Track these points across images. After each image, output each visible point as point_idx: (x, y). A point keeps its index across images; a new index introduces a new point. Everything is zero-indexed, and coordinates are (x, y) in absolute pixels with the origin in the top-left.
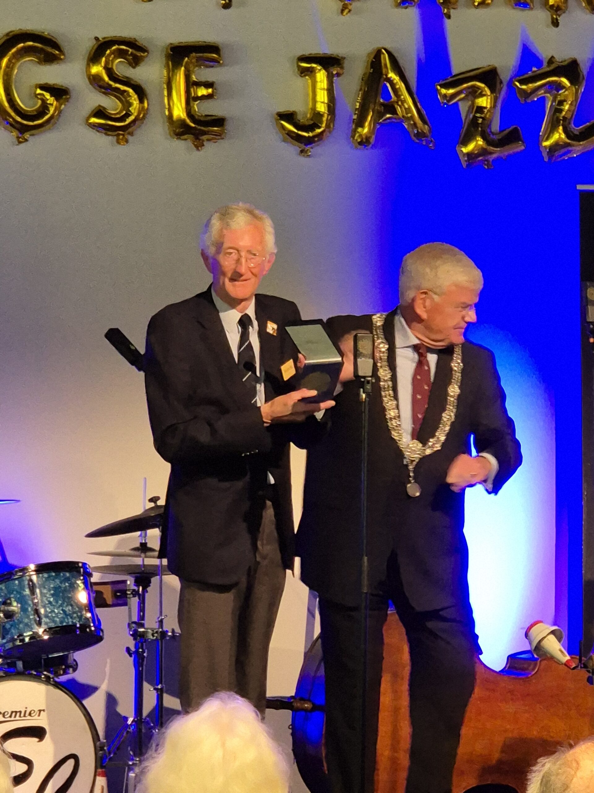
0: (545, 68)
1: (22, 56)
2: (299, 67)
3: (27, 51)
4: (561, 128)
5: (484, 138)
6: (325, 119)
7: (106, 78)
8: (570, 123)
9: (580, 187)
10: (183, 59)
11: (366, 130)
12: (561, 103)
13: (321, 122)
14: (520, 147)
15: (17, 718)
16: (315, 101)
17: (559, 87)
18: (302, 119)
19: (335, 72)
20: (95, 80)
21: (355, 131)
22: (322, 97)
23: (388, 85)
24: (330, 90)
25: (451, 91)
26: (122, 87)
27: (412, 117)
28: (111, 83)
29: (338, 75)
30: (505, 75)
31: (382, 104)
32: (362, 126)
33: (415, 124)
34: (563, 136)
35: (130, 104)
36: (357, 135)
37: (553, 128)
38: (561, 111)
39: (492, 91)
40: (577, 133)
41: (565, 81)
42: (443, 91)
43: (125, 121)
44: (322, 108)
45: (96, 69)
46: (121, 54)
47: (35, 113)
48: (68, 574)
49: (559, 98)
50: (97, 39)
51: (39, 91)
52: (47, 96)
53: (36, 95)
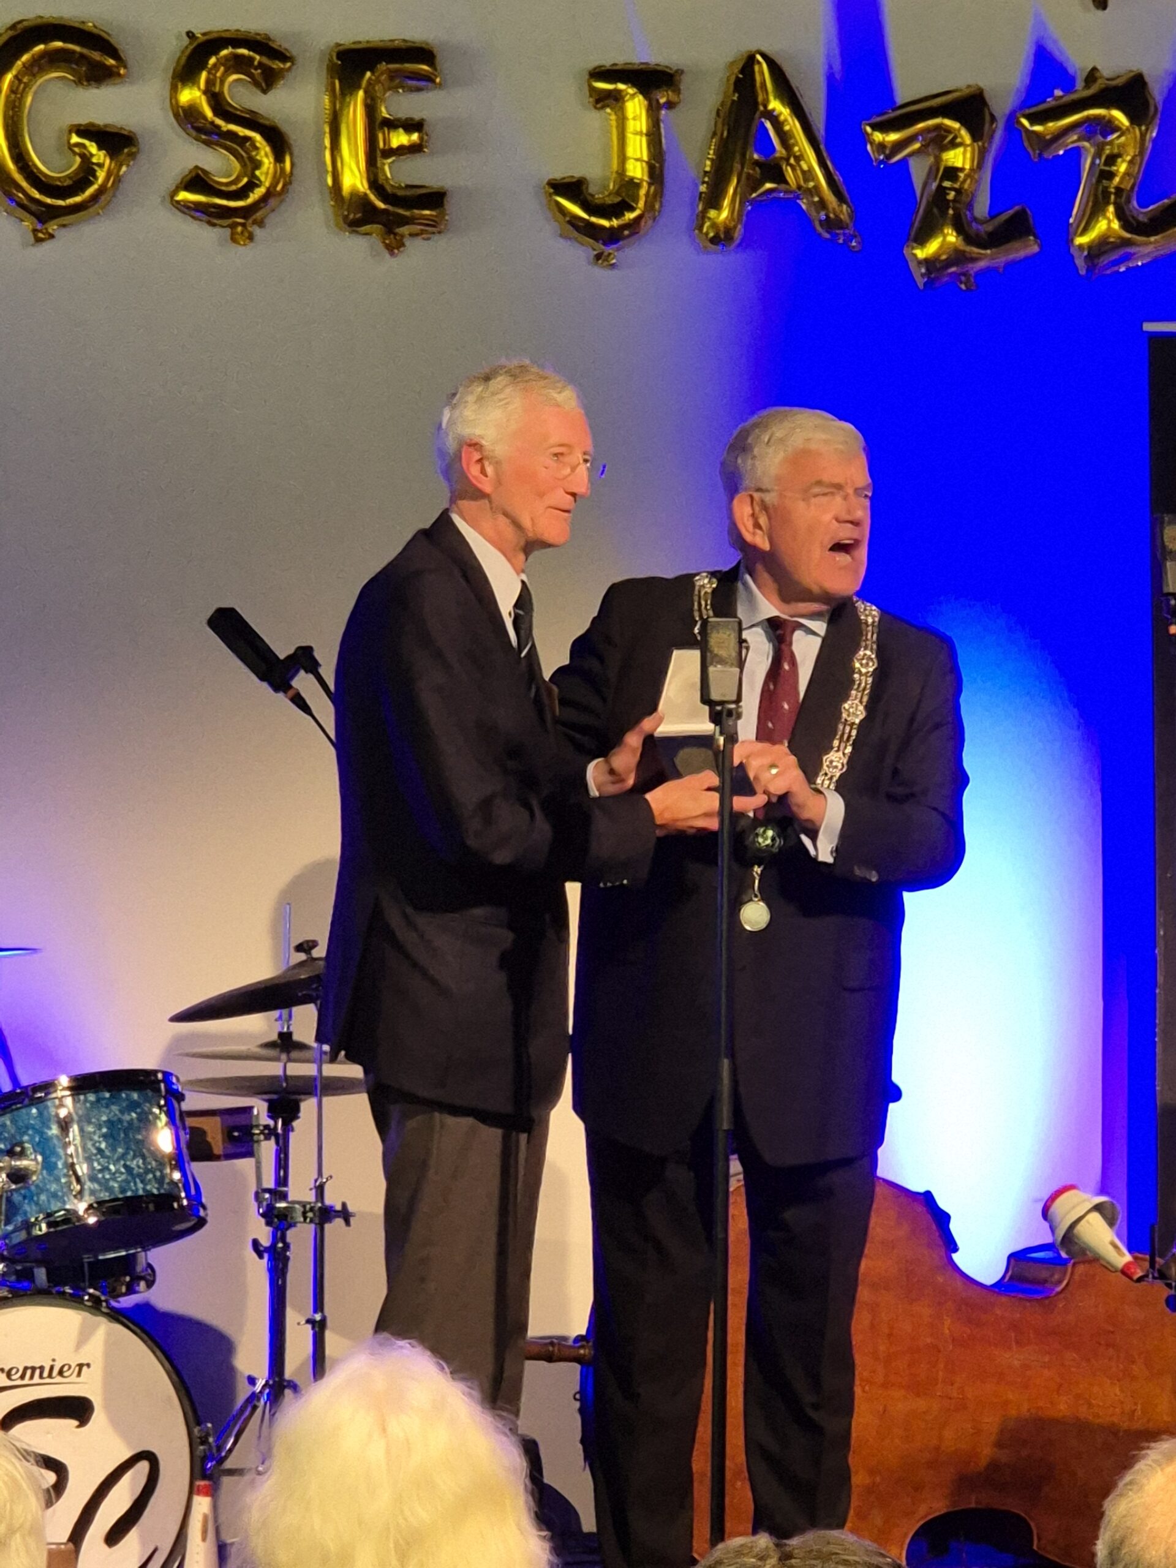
0: (1081, 91)
1: (42, 70)
2: (593, 90)
3: (54, 59)
4: (1111, 209)
5: (959, 229)
6: (643, 192)
7: (209, 113)
8: (1128, 201)
9: (1149, 327)
10: (363, 74)
11: (725, 214)
12: (1112, 159)
13: (636, 199)
14: (1031, 247)
15: (36, 1379)
16: (623, 158)
17: (1108, 127)
18: (599, 194)
19: (662, 101)
20: (188, 117)
21: (703, 216)
22: (637, 148)
23: (768, 125)
24: (654, 137)
25: (893, 137)
26: (242, 131)
27: (817, 189)
28: (219, 122)
29: (670, 105)
30: (1001, 104)
31: (757, 163)
32: (717, 206)
33: (822, 204)
34: (1116, 225)
35: (257, 165)
36: (707, 224)
37: (1095, 211)
38: (1111, 175)
39: (976, 136)
40: (1142, 218)
41: (1119, 116)
42: (878, 137)
43: (247, 197)
44: (636, 170)
45: (188, 95)
46: (238, 64)
47: (68, 182)
48: (135, 1096)
49: (1107, 151)
50: (190, 35)
51: (75, 139)
52: (93, 148)
53: (71, 147)
